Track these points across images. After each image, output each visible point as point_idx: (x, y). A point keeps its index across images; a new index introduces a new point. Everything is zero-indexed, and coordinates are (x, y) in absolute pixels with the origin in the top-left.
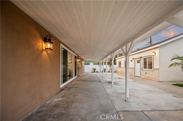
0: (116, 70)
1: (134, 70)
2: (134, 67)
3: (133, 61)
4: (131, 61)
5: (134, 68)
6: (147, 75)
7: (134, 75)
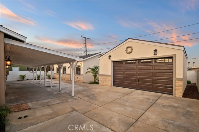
0: (54, 76)
1: (70, 75)
3: (70, 68)
4: (68, 68)
5: (70, 74)
6: (78, 79)
7: (70, 80)
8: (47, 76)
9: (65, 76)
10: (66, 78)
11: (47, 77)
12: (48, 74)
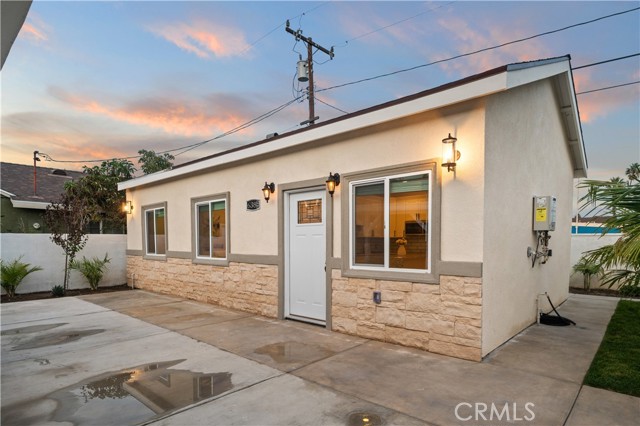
0: (126, 272)
2: (275, 252)
3: (269, 209)
6: (389, 314)
7: (273, 310)
8: (75, 274)
9: (215, 276)
10: (231, 294)
11: (77, 280)
12: (79, 257)
